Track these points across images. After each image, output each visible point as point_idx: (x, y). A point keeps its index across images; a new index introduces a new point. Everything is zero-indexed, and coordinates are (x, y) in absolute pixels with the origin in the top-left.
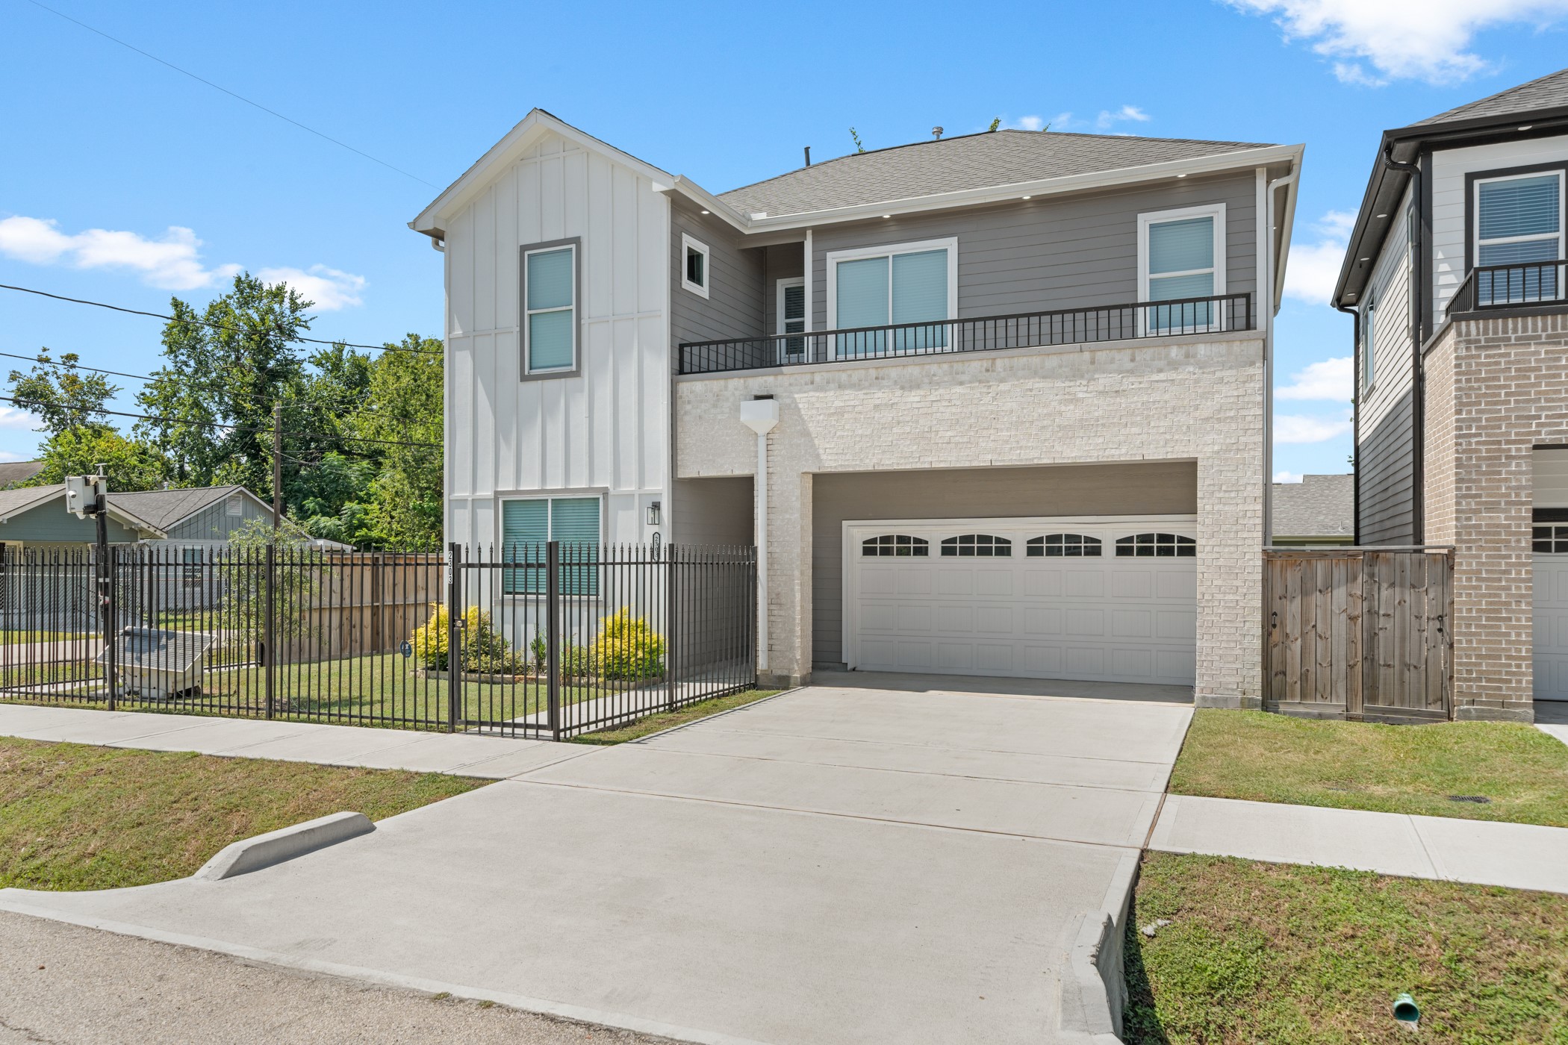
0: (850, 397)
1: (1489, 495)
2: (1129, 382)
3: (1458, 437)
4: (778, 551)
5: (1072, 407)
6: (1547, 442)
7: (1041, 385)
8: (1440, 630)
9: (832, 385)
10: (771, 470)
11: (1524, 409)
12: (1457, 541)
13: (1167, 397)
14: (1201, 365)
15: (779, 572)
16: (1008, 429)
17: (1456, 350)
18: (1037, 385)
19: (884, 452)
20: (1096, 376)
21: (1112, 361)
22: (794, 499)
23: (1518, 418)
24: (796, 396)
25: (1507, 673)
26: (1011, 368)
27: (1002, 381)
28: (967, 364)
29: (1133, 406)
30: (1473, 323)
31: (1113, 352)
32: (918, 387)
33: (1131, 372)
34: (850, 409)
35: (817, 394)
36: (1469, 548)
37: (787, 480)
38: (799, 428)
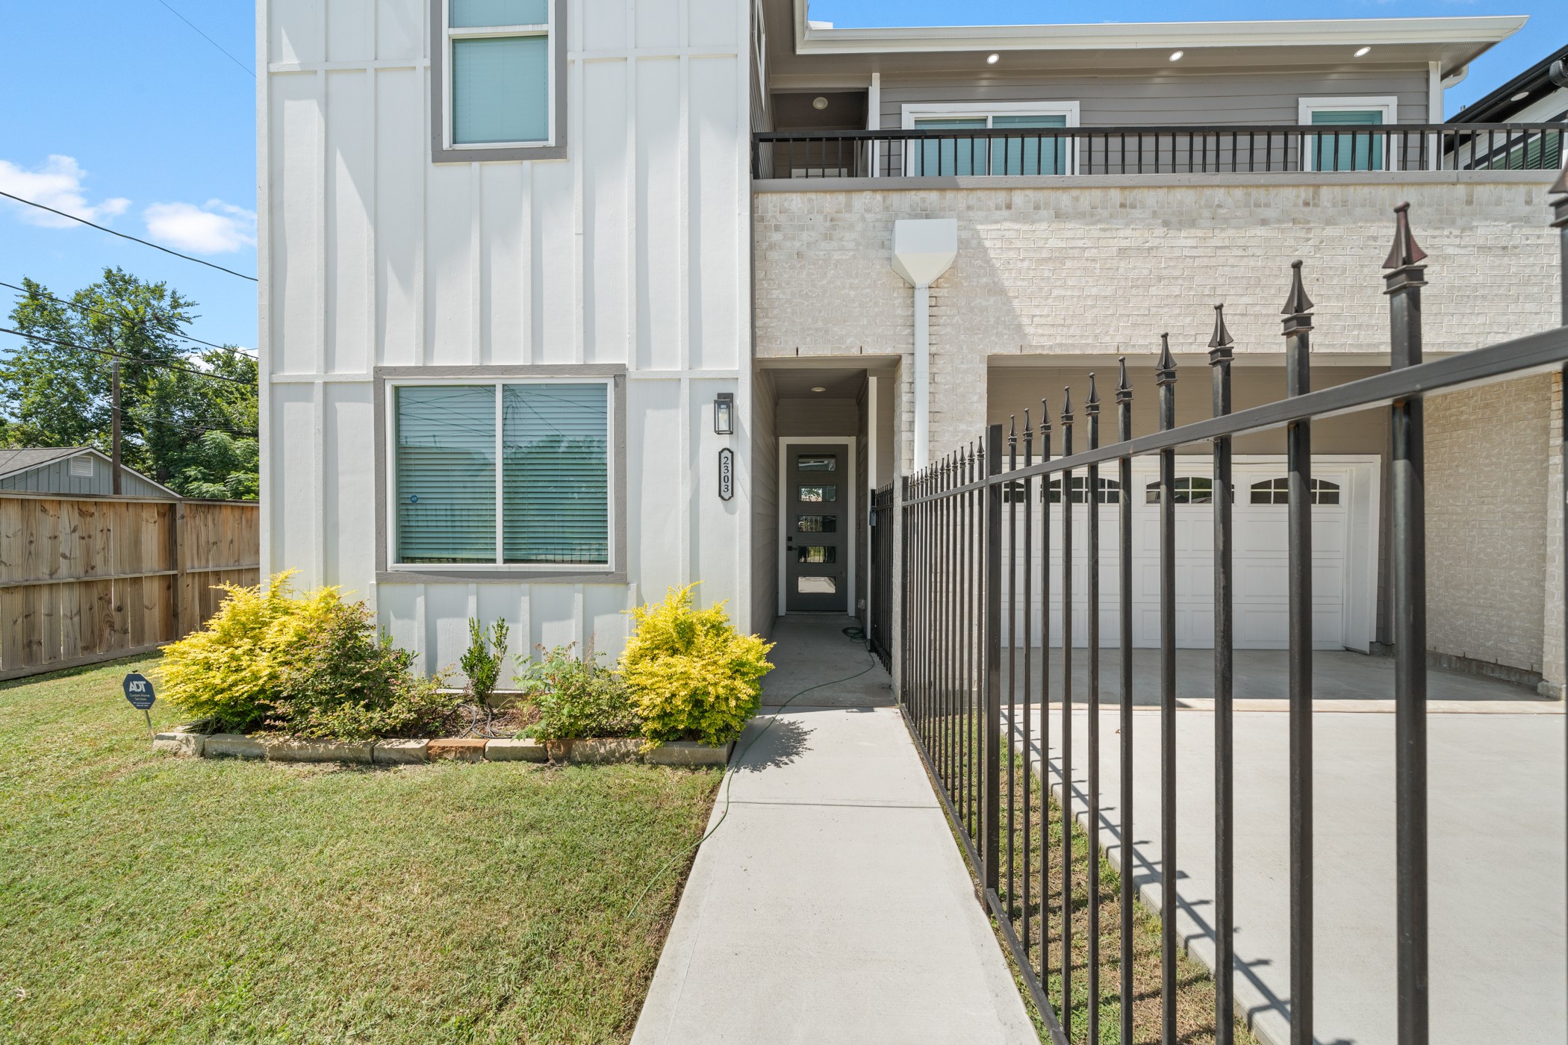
0: (1075, 233)
9: (1043, 213)
10: (934, 349)
16: (1340, 297)
19: (1135, 325)
20: (1475, 223)
21: (1498, 202)
22: (975, 398)
24: (979, 227)
26: (1345, 203)
27: (1329, 222)
28: (1273, 191)
29: (1528, 271)
31: (1500, 187)
32: (1193, 224)
34: (1076, 253)
35: (1017, 226)
37: (963, 366)
38: (985, 280)
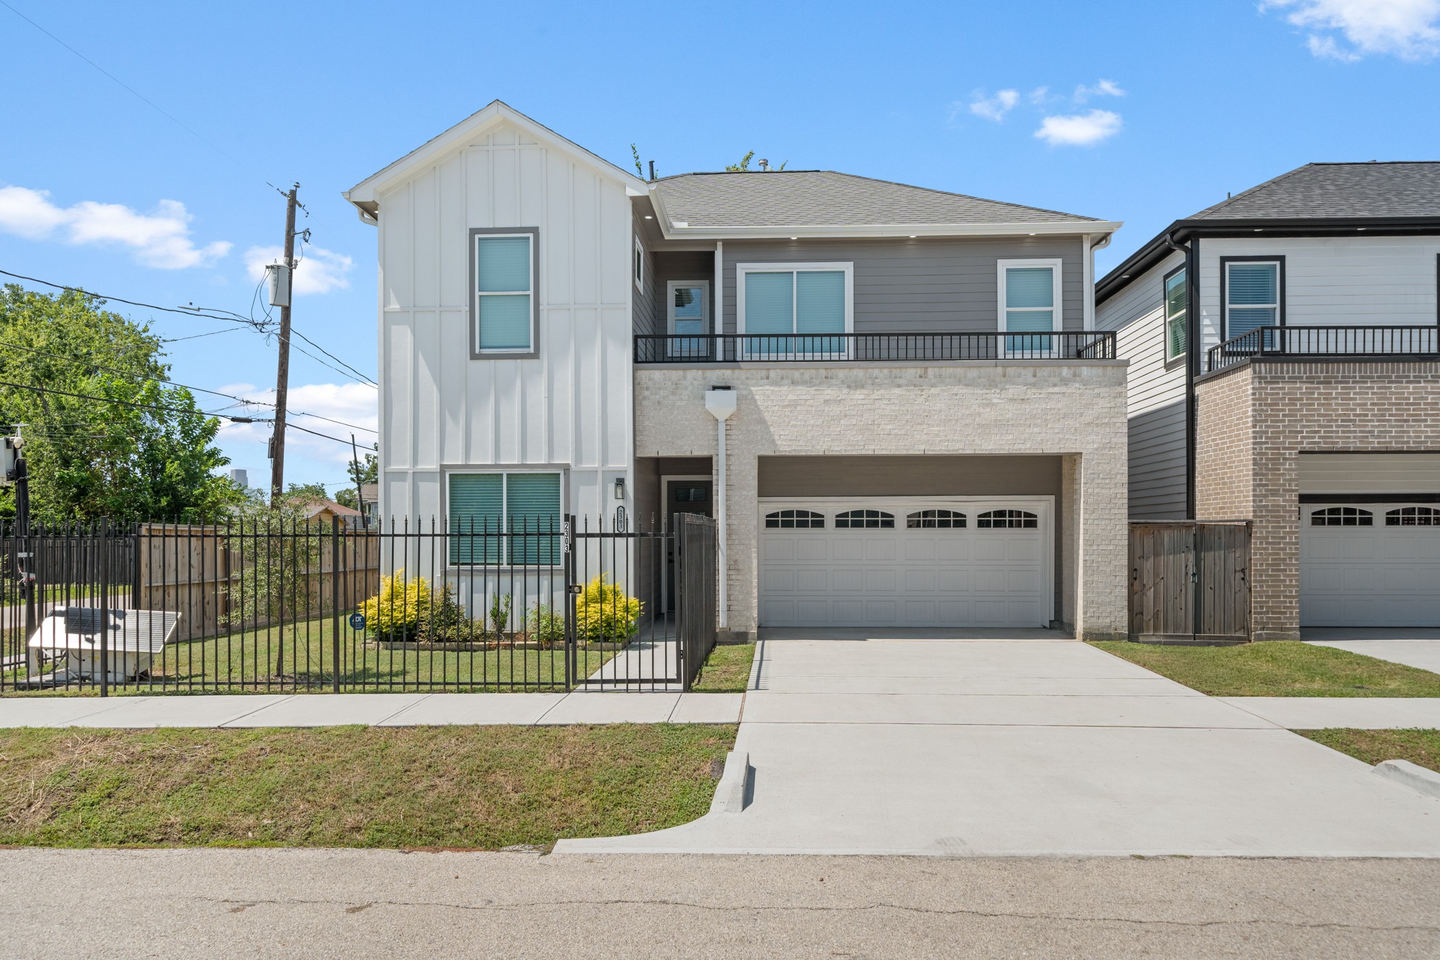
0: (802, 392)
1: (1273, 485)
2: (1031, 393)
3: (1254, 443)
4: (736, 523)
5: (988, 410)
6: (1307, 449)
7: (964, 391)
8: (1243, 579)
9: (785, 381)
10: (729, 452)
11: (1294, 426)
12: (1254, 516)
13: (1059, 406)
14: (1085, 383)
15: (737, 542)
16: (938, 425)
17: (1253, 383)
18: (961, 391)
19: (833, 440)
20: (1007, 387)
21: (1019, 376)
22: (751, 478)
23: (1290, 432)
24: (752, 388)
25: (1285, 607)
26: (940, 376)
27: (933, 386)
28: (904, 370)
29: (1035, 411)
30: (1263, 365)
31: (1019, 368)
32: (863, 387)
33: (1034, 385)
34: (803, 402)
35: (772, 388)
36: (1261, 522)
37: (745, 461)
38: (755, 416)
